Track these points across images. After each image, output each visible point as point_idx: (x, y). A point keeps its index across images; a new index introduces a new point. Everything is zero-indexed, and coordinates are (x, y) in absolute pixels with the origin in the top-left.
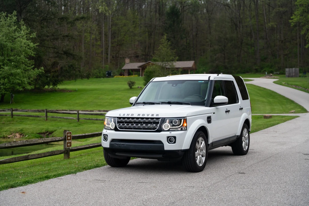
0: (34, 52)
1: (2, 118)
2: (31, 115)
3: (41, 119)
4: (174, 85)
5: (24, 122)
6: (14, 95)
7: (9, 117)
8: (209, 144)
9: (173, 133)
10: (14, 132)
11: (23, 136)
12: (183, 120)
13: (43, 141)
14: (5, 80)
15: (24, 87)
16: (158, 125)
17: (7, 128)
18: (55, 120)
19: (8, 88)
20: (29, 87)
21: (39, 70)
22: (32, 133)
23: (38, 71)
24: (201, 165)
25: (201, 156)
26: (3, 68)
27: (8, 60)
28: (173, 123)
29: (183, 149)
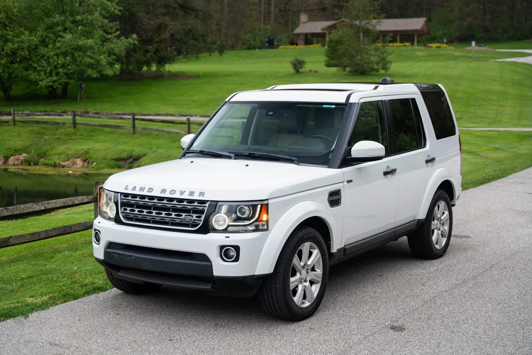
0: (120, 6)
1: (57, 129)
2: (106, 124)
3: (124, 131)
4: (271, 113)
5: (94, 138)
6: (84, 86)
7: (69, 128)
8: (333, 253)
9: (234, 239)
10: (73, 155)
11: (88, 163)
12: (259, 206)
13: (43, 208)
14: (65, 59)
15: (100, 72)
16: (203, 218)
17: (62, 148)
18: (148, 135)
19: (71, 73)
20: (109, 72)
21: (129, 39)
22: (103, 159)
23: (126, 42)
24: (307, 304)
25: (307, 284)
26: (63, 37)
27: (74, 22)
28: (238, 214)
29: (257, 273)
